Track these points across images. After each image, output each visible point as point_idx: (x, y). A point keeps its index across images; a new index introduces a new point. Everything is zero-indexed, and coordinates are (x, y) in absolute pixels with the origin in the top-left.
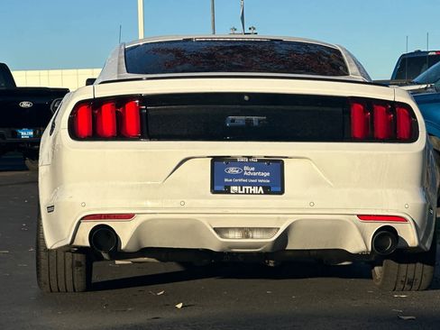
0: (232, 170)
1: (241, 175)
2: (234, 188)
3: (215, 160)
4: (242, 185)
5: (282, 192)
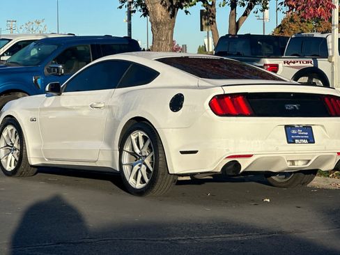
0: (294, 132)
1: (297, 134)
2: (296, 141)
3: (286, 127)
4: (299, 139)
5: (314, 142)
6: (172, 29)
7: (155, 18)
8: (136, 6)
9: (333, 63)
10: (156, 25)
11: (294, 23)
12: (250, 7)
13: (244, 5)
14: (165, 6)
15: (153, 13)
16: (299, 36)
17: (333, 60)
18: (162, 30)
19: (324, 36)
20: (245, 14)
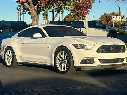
6: (38, 18)
7: (33, 15)
8: (23, 12)
9: (86, 29)
10: (33, 17)
11: (69, 18)
12: (58, 12)
13: (56, 12)
14: (35, 10)
15: (32, 13)
16: (74, 21)
17: (86, 28)
18: (35, 19)
19: (83, 21)
20: (57, 14)
